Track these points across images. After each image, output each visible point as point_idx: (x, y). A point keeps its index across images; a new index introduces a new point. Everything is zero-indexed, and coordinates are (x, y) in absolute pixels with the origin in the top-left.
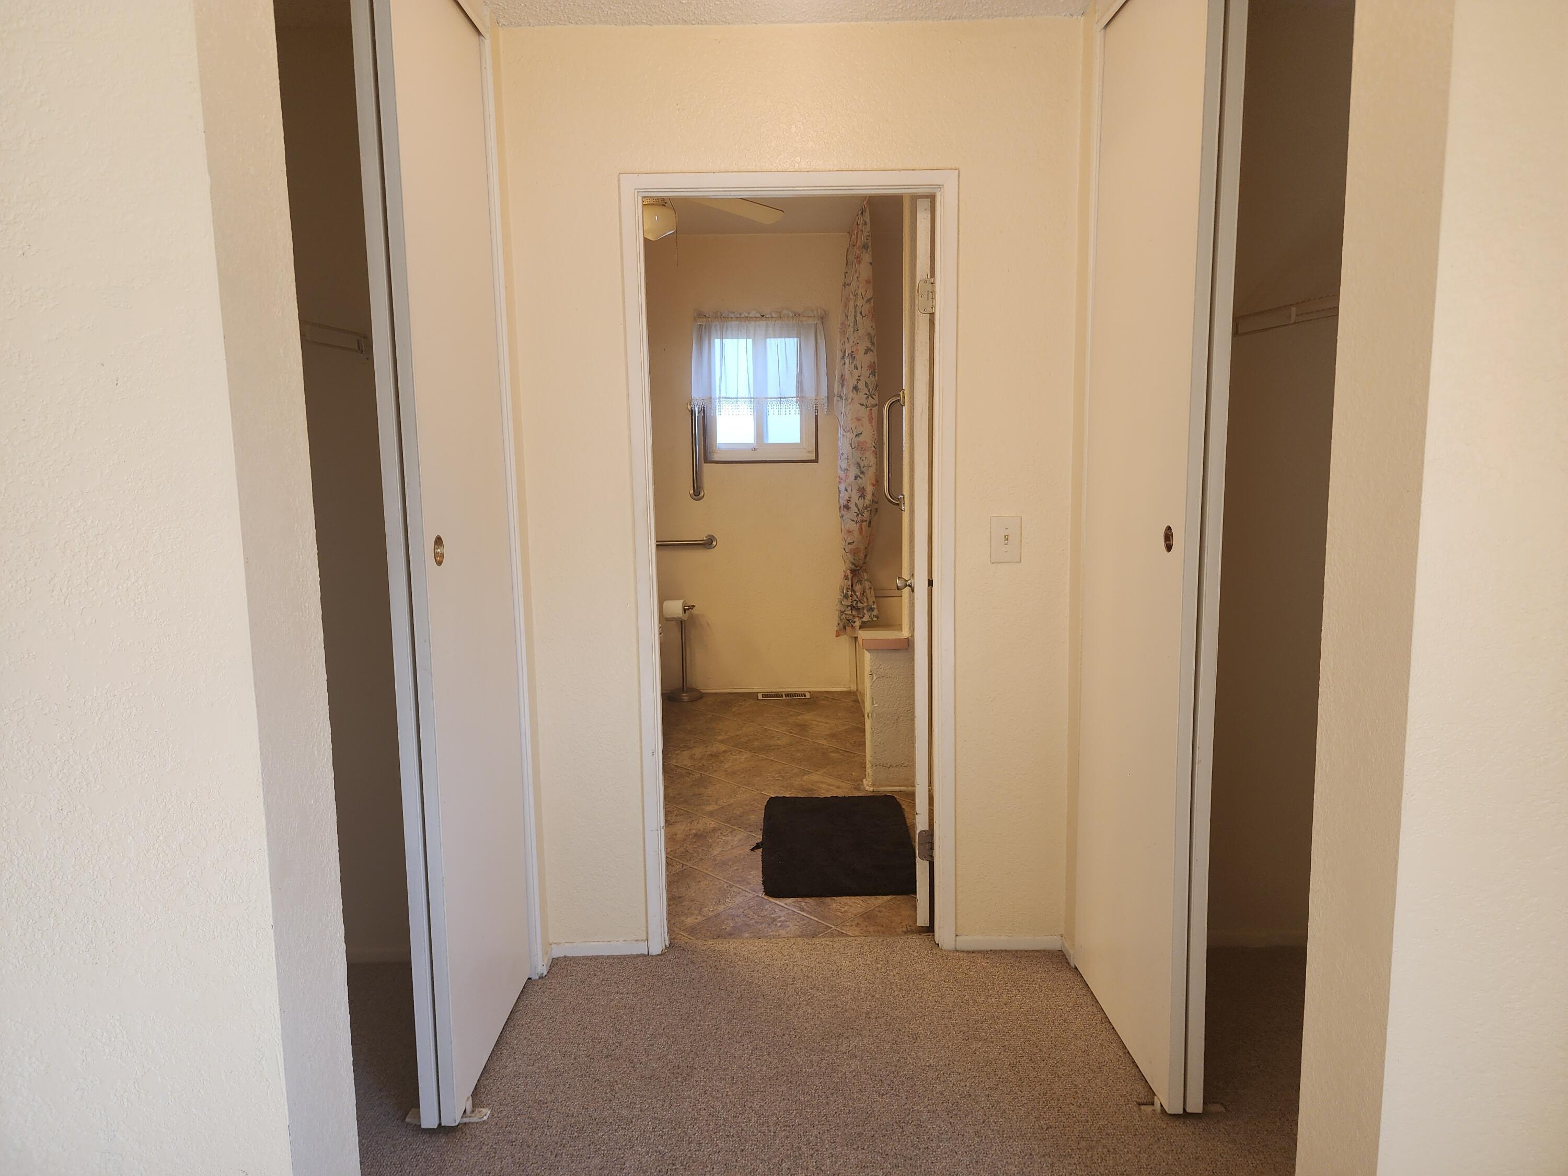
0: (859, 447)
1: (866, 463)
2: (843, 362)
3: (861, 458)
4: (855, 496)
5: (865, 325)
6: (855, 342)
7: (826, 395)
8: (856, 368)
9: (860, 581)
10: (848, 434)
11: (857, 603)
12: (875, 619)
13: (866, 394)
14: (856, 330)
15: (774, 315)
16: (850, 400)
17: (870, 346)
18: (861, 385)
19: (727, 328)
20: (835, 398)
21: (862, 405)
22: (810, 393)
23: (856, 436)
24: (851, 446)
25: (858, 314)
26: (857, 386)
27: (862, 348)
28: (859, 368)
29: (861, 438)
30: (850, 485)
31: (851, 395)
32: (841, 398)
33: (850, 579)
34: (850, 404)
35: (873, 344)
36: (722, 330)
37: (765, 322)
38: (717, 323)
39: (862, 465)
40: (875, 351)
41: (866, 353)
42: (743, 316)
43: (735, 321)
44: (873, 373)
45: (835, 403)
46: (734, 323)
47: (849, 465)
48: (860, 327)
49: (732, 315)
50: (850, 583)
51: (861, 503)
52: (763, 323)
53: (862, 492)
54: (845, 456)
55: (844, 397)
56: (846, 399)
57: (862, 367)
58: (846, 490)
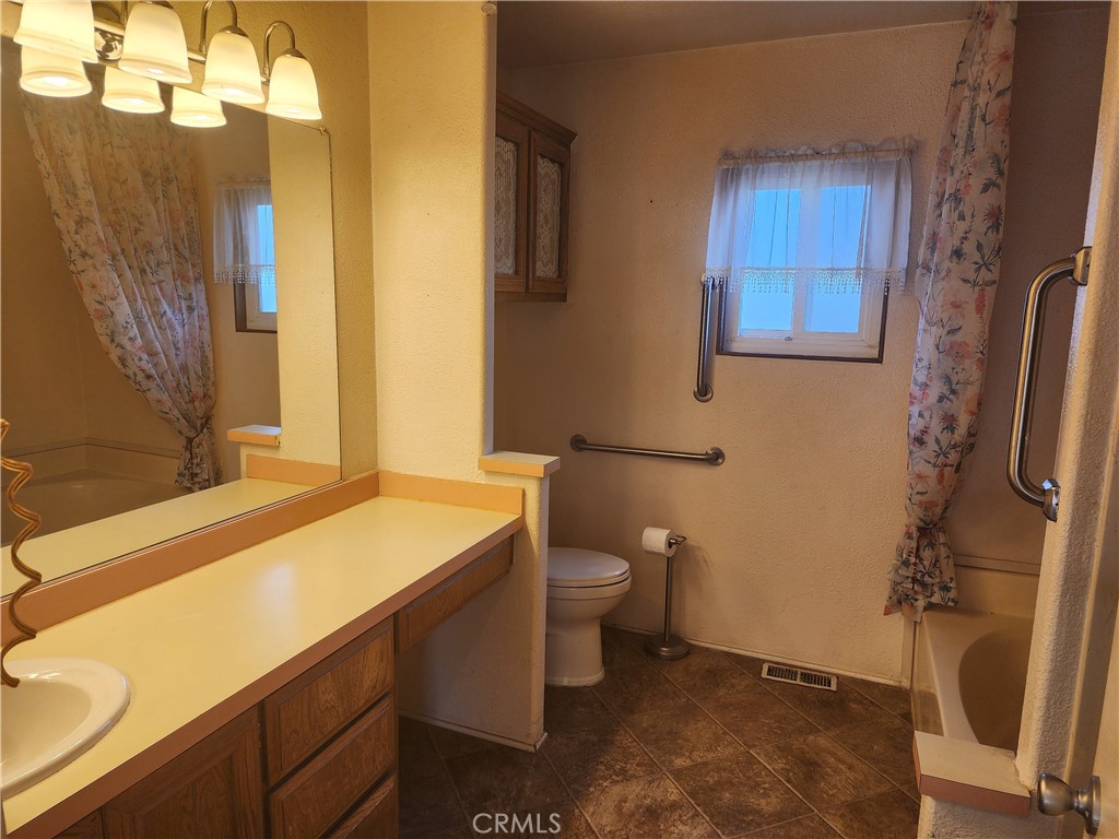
0: (952, 351)
1: (961, 376)
2: (938, 212)
3: (953, 369)
4: (936, 428)
5: (990, 139)
6: (966, 172)
7: (905, 266)
8: (962, 217)
9: (932, 545)
10: (934, 329)
11: (923, 576)
12: (950, 604)
13: (976, 263)
14: (969, 149)
15: (834, 151)
16: (943, 274)
17: (994, 177)
18: (969, 248)
19: (763, 173)
20: (918, 271)
21: (966, 281)
22: (879, 261)
23: (949, 333)
24: (938, 349)
25: (978, 120)
26: (961, 250)
27: (976, 183)
28: (968, 218)
29: (958, 337)
30: (928, 408)
31: (947, 264)
32: (929, 270)
33: (915, 540)
34: (943, 279)
35: (1000, 173)
36: (755, 177)
37: (819, 162)
38: (751, 166)
39: (955, 381)
40: (1003, 185)
41: (985, 189)
42: (788, 153)
43: (775, 161)
44: (996, 226)
45: (916, 277)
46: (773, 165)
47: (931, 379)
48: (979, 144)
49: (773, 154)
50: (914, 544)
51: (945, 438)
52: (816, 163)
53: (950, 423)
54: (925, 363)
55: (934, 269)
56: (937, 271)
57: (973, 216)
58: (921, 415)
